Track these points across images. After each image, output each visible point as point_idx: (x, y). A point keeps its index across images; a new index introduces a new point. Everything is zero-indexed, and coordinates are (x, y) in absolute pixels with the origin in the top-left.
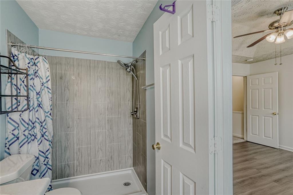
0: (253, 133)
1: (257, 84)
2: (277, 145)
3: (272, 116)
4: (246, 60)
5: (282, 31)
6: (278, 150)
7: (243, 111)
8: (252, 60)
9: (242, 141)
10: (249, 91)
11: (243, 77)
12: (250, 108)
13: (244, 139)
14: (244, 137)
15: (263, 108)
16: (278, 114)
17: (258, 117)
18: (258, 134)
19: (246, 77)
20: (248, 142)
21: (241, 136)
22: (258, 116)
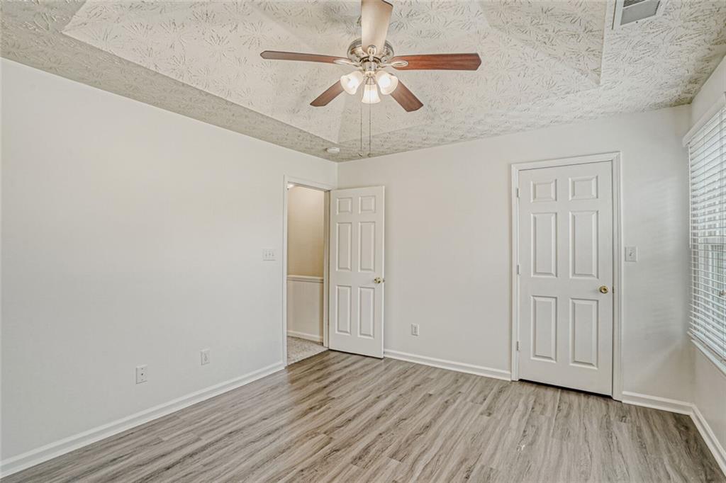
0: (340, 329)
1: (350, 210)
2: (381, 350)
3: (373, 285)
4: (326, 150)
5: (373, 72)
6: (383, 361)
7: (323, 276)
8: (337, 150)
9: (320, 350)
10: (335, 227)
11: (323, 193)
12: (335, 268)
13: (322, 344)
14: (323, 340)
15: (359, 268)
16: (384, 281)
17: (349, 289)
18: (349, 331)
19: (329, 191)
20: (330, 352)
21: (317, 338)
22: (350, 287)
